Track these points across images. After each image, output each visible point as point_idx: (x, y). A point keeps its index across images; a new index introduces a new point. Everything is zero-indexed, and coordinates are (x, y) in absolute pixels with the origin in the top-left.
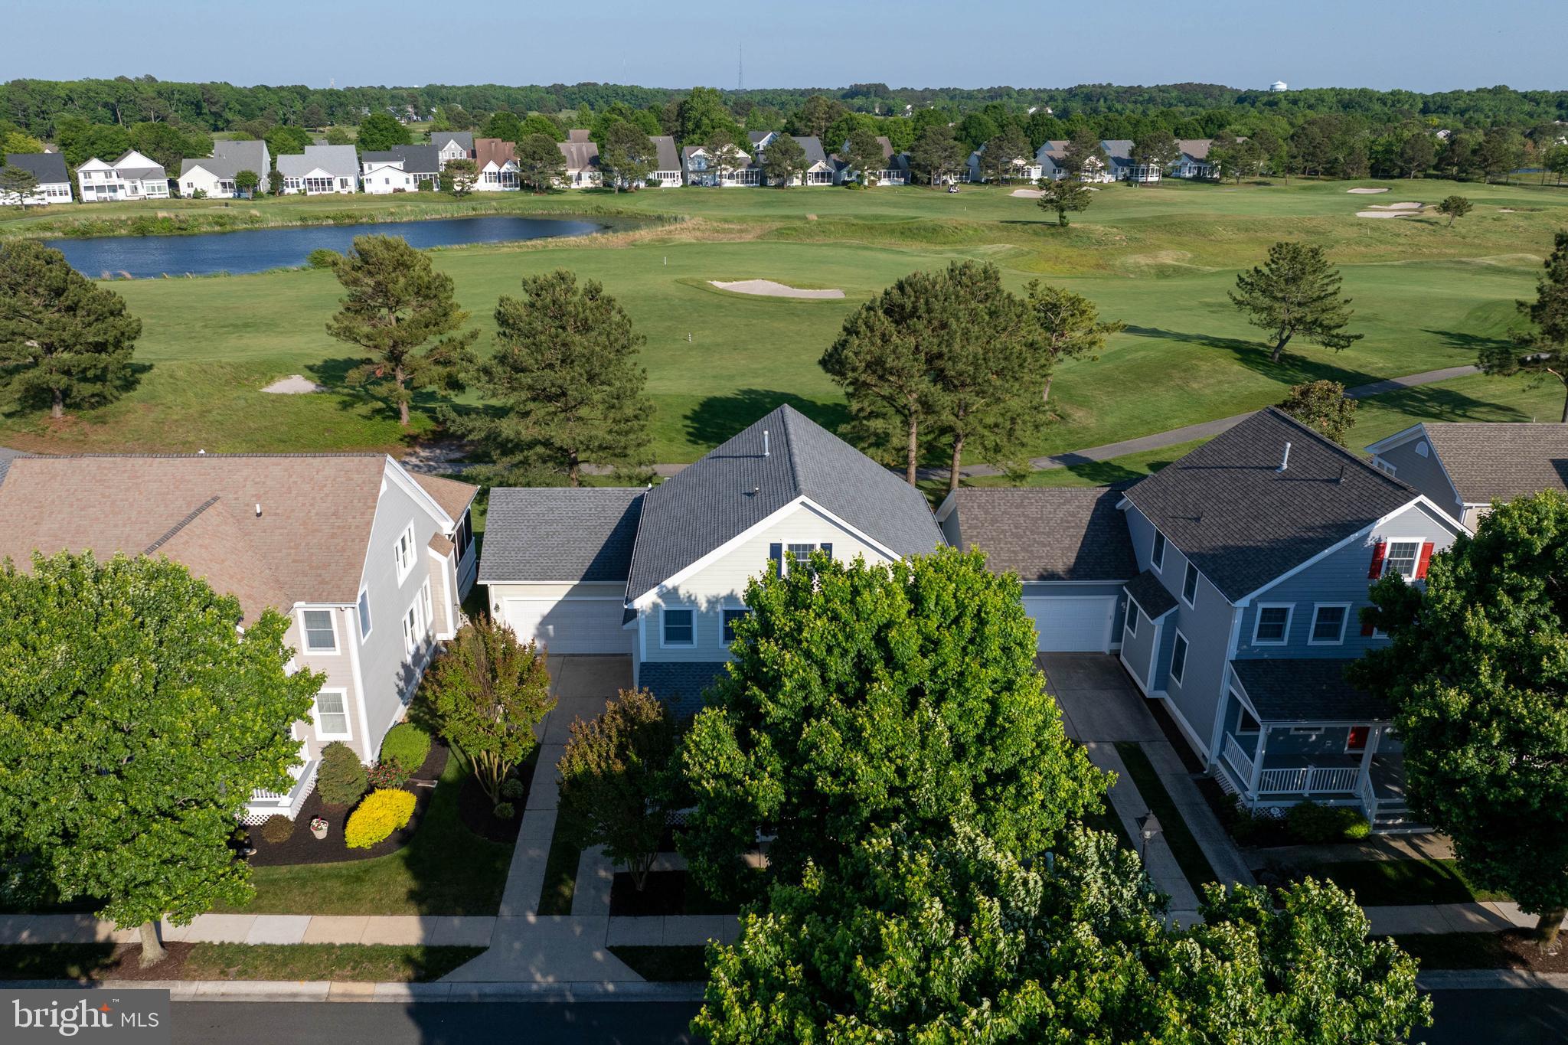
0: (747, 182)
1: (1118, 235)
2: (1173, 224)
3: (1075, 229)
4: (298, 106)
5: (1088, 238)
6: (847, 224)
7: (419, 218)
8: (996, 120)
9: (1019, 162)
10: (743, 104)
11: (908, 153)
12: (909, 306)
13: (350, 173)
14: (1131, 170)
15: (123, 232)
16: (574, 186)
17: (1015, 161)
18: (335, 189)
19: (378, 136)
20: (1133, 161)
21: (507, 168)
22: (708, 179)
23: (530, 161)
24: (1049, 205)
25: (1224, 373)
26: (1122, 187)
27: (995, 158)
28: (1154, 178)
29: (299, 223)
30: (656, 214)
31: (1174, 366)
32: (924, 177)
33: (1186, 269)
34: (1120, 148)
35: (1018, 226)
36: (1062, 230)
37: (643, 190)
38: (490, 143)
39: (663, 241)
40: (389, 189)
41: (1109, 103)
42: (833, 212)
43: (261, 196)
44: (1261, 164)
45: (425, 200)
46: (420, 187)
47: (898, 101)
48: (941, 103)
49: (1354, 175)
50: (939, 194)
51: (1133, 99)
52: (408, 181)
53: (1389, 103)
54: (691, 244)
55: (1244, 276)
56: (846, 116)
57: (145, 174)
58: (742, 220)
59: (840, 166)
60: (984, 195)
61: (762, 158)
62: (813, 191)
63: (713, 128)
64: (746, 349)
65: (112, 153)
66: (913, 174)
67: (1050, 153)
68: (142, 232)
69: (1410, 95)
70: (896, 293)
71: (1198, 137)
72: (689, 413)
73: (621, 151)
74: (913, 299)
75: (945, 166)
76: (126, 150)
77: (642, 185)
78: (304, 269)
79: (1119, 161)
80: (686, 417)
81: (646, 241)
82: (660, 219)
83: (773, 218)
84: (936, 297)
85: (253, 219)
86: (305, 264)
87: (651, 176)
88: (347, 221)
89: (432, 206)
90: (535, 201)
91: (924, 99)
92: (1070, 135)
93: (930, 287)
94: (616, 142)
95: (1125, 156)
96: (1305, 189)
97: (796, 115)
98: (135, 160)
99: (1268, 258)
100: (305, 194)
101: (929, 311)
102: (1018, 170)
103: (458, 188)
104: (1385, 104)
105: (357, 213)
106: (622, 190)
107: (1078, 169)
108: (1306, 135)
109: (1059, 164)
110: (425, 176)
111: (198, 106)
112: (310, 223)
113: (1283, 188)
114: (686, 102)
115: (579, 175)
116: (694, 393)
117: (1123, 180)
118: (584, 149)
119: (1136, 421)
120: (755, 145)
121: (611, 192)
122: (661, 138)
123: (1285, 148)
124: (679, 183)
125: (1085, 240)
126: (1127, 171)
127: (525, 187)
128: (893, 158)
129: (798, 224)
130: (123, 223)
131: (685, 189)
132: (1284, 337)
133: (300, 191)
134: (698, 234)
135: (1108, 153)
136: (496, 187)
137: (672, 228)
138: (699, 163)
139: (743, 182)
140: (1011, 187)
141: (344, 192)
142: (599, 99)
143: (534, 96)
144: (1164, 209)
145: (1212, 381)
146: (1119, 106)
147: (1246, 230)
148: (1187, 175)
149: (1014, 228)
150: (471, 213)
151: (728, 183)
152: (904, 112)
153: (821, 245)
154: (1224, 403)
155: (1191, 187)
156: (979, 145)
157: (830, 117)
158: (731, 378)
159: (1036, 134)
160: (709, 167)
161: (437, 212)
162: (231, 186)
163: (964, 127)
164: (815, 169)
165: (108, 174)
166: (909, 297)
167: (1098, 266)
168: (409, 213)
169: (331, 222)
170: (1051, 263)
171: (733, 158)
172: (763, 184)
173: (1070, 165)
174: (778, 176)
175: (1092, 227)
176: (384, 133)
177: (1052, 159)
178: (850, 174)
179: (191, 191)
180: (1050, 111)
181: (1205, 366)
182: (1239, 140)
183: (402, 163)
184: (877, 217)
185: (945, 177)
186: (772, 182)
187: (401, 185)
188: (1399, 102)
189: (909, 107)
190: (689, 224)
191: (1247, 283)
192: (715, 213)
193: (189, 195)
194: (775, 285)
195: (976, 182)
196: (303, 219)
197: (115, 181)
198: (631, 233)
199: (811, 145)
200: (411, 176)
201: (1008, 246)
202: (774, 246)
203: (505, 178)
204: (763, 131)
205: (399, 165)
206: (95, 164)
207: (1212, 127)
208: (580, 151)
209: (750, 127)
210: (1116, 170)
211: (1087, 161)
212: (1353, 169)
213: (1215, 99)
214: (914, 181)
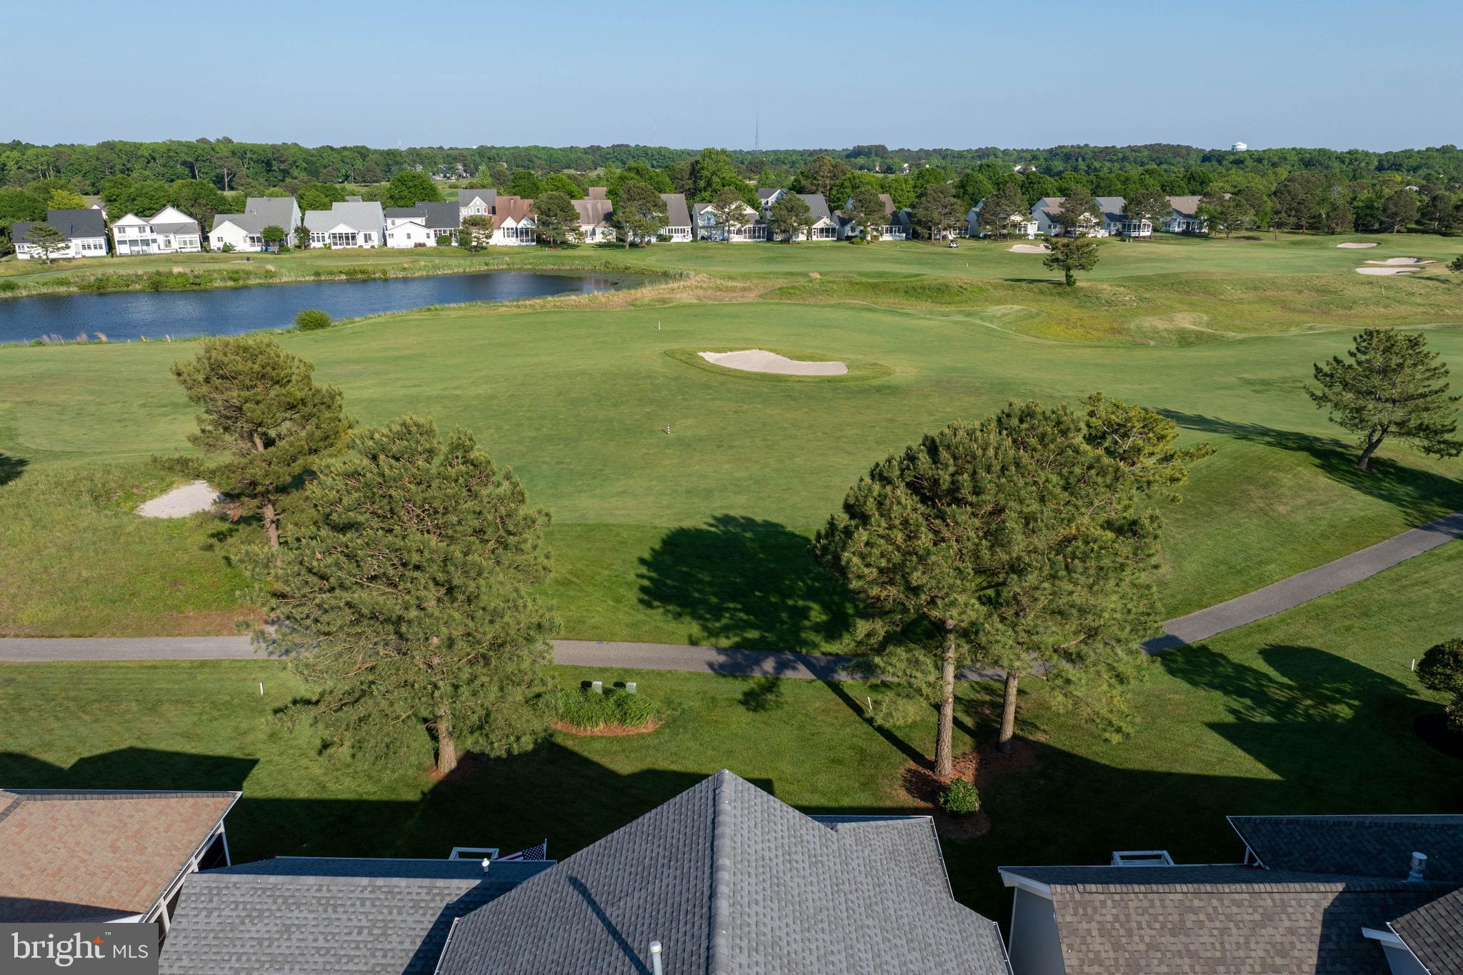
0: (755, 238)
1: (1128, 296)
2: (1180, 283)
3: (1082, 288)
4: (359, 164)
5: (1098, 298)
6: (851, 283)
7: (431, 273)
8: (990, 178)
9: (1017, 218)
10: (755, 164)
11: (909, 210)
12: (945, 479)
13: (373, 228)
14: (1123, 225)
15: (138, 287)
16: (588, 240)
17: (1013, 218)
18: (359, 244)
19: (406, 193)
20: (1125, 217)
21: (524, 223)
22: (717, 234)
23: (545, 218)
24: (1055, 265)
25: (1311, 490)
26: (1116, 242)
27: (993, 214)
28: (1146, 233)
29: (312, 278)
30: (662, 270)
31: (1249, 480)
32: (925, 232)
33: (1209, 335)
34: (1113, 204)
35: (1024, 284)
36: (1068, 289)
37: (655, 245)
38: (510, 200)
39: (663, 301)
40: (410, 244)
41: (1088, 162)
42: (837, 269)
43: (288, 250)
44: (1247, 219)
45: (441, 255)
46: (438, 242)
47: (897, 160)
48: (937, 161)
49: (1339, 230)
50: (940, 249)
51: (1108, 158)
52: (428, 237)
53: (1347, 160)
54: (690, 306)
55: (1322, 365)
56: (849, 175)
57: (179, 229)
58: (745, 277)
59: (844, 222)
60: (984, 250)
61: (769, 214)
62: (818, 247)
63: (724, 186)
64: (731, 447)
65: (151, 209)
66: (914, 230)
67: (1046, 209)
68: (158, 287)
69: (1367, 154)
70: (924, 458)
71: (1183, 194)
72: (647, 555)
73: (633, 207)
74: (952, 469)
75: (945, 222)
76: (164, 206)
77: (654, 240)
78: (289, 332)
79: (1111, 217)
80: (642, 561)
81: (646, 300)
82: (666, 276)
83: (777, 275)
84: (988, 469)
85: (269, 274)
86: (290, 326)
87: (662, 232)
88: (359, 276)
89: (446, 261)
90: (547, 257)
91: (920, 159)
92: (1063, 192)
93: (979, 452)
94: (629, 200)
95: (1117, 211)
96: (1295, 243)
97: (802, 173)
98: (170, 216)
99: (1353, 347)
100: (329, 248)
101: (977, 491)
102: (1015, 225)
103: (474, 244)
104: (1343, 162)
105: (370, 268)
106: (633, 245)
107: (1073, 225)
108: (1289, 192)
109: (1054, 219)
110: (445, 232)
111: (268, 164)
112: (323, 278)
113: (1274, 242)
114: (697, 162)
115: (594, 230)
116: (657, 522)
117: (1115, 235)
118: (599, 206)
119: (1223, 568)
120: (763, 201)
121: (623, 247)
122: (673, 196)
123: (1269, 204)
124: (689, 238)
125: (1094, 300)
126: (1119, 225)
127: (541, 241)
128: (895, 214)
129: (802, 281)
130: (139, 278)
131: (694, 244)
132: (1375, 439)
133: (325, 245)
134: (701, 292)
135: (1103, 209)
136: (513, 242)
137: (675, 285)
138: (709, 219)
139: (750, 237)
140: (1009, 243)
141: (367, 246)
142: (630, 158)
143: (573, 156)
144: (1165, 265)
145: (1300, 502)
146: (1097, 164)
147: (1255, 289)
148: (1177, 230)
149: (1020, 287)
150: (484, 268)
151: (736, 239)
152: (902, 170)
153: (824, 306)
154: (1324, 536)
155: (1183, 241)
156: (976, 203)
157: (835, 176)
158: (708, 494)
159: (1031, 191)
160: (718, 223)
161: (449, 267)
162: (259, 240)
163: (962, 186)
164: (820, 225)
165: (141, 229)
166: (947, 466)
167: (1113, 331)
168: (421, 268)
169: (343, 277)
170: (1063, 326)
171: (740, 214)
172: (770, 239)
173: (1065, 222)
174: (784, 231)
175: (1100, 286)
176: (413, 190)
177: (1048, 215)
178: (853, 230)
179: (221, 245)
180: (1034, 169)
181: (1286, 480)
182: (1227, 196)
183: (424, 219)
184: (880, 275)
185: (944, 233)
186: (779, 238)
187: (423, 239)
188: (1356, 160)
189: (906, 165)
190: (692, 282)
191: (1326, 375)
192: (721, 269)
193: (219, 249)
194: (772, 356)
195: (975, 237)
196: (317, 274)
197: (148, 235)
198: (633, 291)
199: (816, 202)
200: (432, 232)
201: (1016, 307)
202: (775, 307)
203: (522, 233)
204: (773, 188)
205: (421, 221)
206: (130, 219)
207: (1196, 183)
208: (595, 208)
209: (762, 184)
210: (1109, 225)
211: (1082, 217)
212: (1337, 224)
213: (1183, 157)
214: (915, 236)
